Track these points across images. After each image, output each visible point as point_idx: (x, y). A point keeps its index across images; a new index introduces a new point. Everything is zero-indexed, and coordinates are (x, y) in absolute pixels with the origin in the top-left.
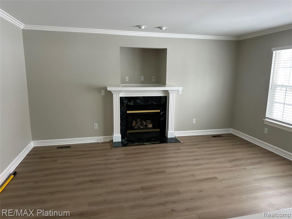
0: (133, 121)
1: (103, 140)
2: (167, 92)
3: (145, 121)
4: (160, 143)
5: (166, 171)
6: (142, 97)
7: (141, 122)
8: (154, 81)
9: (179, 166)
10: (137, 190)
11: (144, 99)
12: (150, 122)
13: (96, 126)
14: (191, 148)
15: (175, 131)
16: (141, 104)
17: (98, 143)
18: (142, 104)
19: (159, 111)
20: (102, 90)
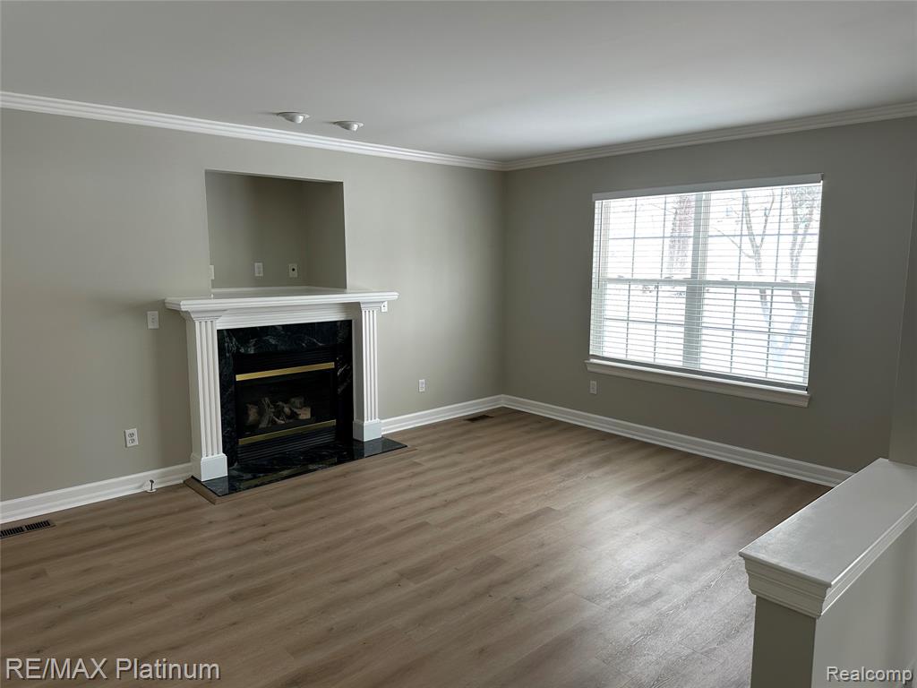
0: (250, 406)
1: (159, 480)
2: (355, 307)
3: (286, 402)
4: (340, 462)
5: (427, 520)
6: (281, 328)
7: (276, 407)
8: (296, 276)
9: (447, 504)
10: (396, 583)
11: (289, 333)
12: (300, 403)
13: (133, 436)
14: (443, 456)
15: (381, 418)
16: (279, 348)
17: (144, 495)
18: (282, 347)
19: (331, 365)
20: (149, 313)
